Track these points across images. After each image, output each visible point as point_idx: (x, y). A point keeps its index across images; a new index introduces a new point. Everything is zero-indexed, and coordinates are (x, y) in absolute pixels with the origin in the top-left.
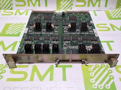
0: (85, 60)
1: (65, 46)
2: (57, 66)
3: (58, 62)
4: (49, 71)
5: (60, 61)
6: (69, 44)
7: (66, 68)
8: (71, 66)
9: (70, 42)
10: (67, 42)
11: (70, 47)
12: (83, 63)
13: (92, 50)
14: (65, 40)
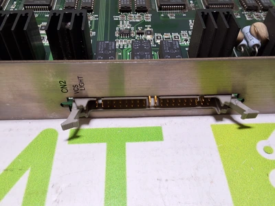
0: (238, 97)
1: (126, 34)
2: (75, 136)
3: (82, 110)
4: (22, 170)
5: (93, 105)
6: (143, 24)
7: (130, 146)
8: (157, 135)
9: (148, 17)
10: (136, 18)
11: (149, 37)
12: (223, 112)
13: (265, 43)
14: (126, 10)
